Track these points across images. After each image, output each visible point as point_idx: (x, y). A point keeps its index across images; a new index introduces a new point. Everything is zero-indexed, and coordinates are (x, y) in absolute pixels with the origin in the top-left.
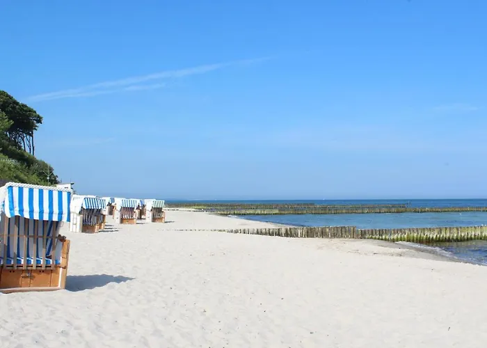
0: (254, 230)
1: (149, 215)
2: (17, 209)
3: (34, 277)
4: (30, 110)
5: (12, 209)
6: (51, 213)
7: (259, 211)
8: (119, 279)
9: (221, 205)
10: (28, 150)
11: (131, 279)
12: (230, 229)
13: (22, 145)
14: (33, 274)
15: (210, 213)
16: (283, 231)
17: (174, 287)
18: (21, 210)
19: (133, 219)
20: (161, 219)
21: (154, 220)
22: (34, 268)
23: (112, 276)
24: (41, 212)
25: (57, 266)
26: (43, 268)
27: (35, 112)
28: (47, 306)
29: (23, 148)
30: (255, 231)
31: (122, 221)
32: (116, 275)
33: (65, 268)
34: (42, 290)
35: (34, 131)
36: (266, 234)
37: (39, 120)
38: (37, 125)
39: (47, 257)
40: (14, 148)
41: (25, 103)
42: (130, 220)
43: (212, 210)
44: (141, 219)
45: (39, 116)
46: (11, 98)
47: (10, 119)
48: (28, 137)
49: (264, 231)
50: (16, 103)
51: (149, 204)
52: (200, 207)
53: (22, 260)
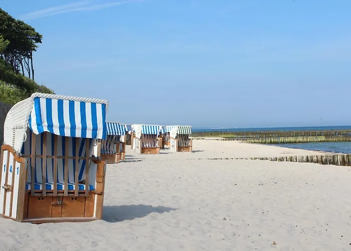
0: (303, 157)
1: (173, 143)
2: (45, 124)
3: (66, 205)
4: (28, 28)
5: (39, 124)
6: (84, 129)
7: (300, 139)
8: (160, 210)
9: (253, 134)
10: (27, 75)
11: (174, 209)
12: (273, 157)
13: (20, 68)
14: (65, 201)
15: (241, 141)
16: (339, 158)
17: (228, 219)
18: (50, 126)
19: (155, 148)
20: (187, 148)
21: (180, 148)
22: (66, 194)
23: (151, 206)
24: (73, 128)
25: (92, 192)
26: (76, 195)
27: (33, 30)
28: (86, 237)
29: (21, 72)
30: (305, 159)
31: (143, 150)
32: (155, 205)
33: (101, 194)
34: (75, 221)
35: (33, 52)
36: (317, 162)
37: (38, 39)
38: (36, 44)
39: (79, 182)
40: (11, 72)
41: (21, 20)
42: (152, 149)
43: (243, 139)
44: (163, 148)
45: (38, 35)
46: (5, 14)
47: (5, 39)
48: (26, 59)
49: (315, 158)
50: (11, 19)
51: (173, 131)
52: (228, 136)
53: (52, 186)
